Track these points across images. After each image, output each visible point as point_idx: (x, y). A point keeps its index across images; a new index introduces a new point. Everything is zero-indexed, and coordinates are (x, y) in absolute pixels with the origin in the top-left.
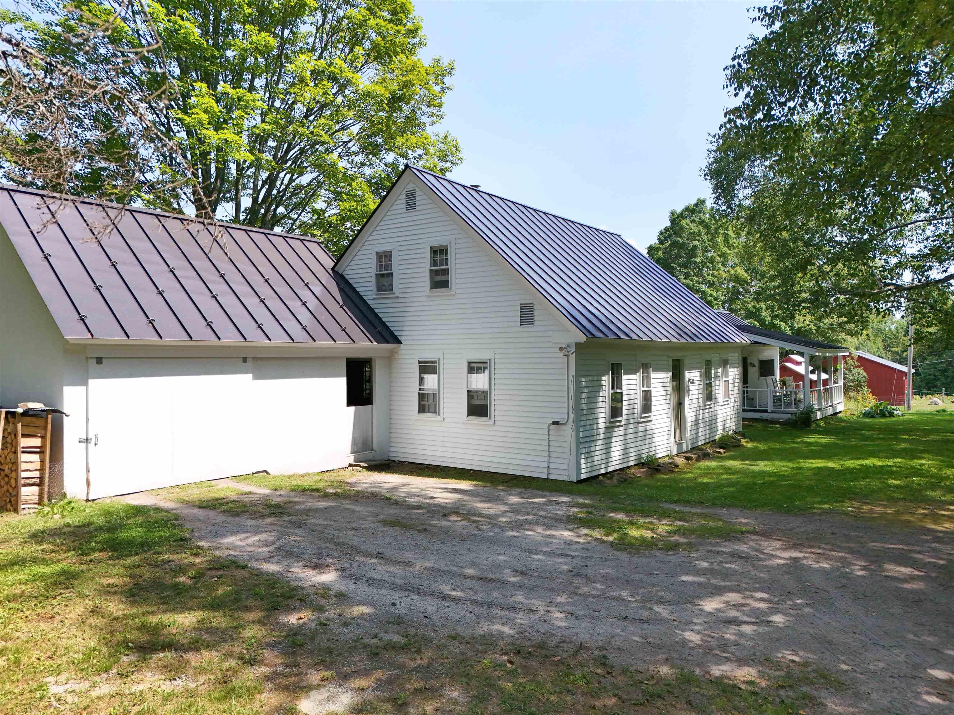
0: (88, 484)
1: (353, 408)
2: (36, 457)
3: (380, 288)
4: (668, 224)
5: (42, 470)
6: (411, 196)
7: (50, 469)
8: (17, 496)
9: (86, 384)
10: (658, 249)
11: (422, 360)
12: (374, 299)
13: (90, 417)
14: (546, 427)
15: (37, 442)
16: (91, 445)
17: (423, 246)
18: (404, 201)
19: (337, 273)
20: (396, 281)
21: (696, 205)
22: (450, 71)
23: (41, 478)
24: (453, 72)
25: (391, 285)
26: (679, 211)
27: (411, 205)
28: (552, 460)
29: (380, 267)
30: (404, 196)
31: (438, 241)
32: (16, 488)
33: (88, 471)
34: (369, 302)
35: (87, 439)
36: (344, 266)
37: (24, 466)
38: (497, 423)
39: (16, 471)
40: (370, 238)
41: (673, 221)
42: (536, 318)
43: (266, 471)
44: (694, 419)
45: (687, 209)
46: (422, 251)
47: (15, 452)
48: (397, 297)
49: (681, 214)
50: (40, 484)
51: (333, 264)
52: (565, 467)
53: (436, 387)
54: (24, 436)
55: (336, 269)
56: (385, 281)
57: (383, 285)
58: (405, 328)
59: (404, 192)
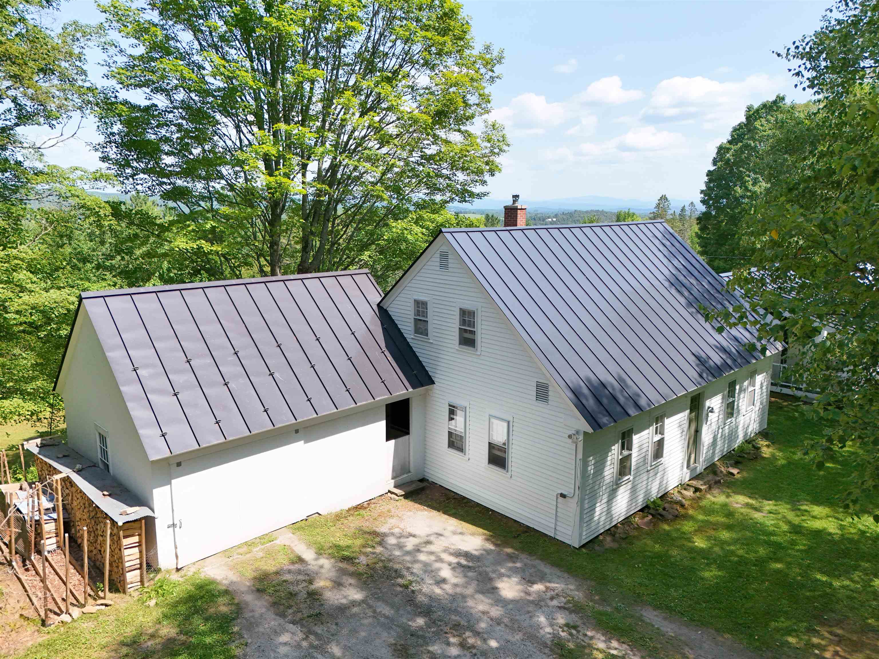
0: (177, 557)
1: (392, 442)
2: (136, 550)
3: (417, 331)
4: (743, 120)
5: (141, 558)
6: (444, 256)
7: (147, 555)
8: (124, 580)
9: (170, 483)
10: (728, 149)
11: (451, 404)
12: (412, 338)
13: (174, 508)
14: (555, 494)
15: (136, 539)
16: (177, 529)
17: (454, 304)
18: (438, 260)
19: (382, 308)
20: (430, 328)
21: (775, 102)
22: (500, 60)
23: (141, 564)
24: (503, 61)
25: (427, 330)
26: (756, 106)
27: (444, 265)
28: (558, 523)
29: (418, 313)
30: (438, 255)
31: (468, 306)
32: (123, 575)
33: (176, 548)
34: (408, 340)
35: (173, 524)
36: (389, 303)
37: (127, 559)
38: (513, 478)
39: (122, 563)
40: (409, 285)
41: (748, 118)
42: (550, 398)
43: (317, 513)
44: (711, 440)
45: (764, 106)
46: (452, 309)
47: (120, 550)
48: (432, 343)
49: (757, 111)
50: (140, 568)
51: (380, 299)
52: (570, 533)
53: (463, 431)
54: (125, 537)
55: (381, 305)
56: (421, 325)
57: (420, 328)
58: (438, 372)
59: (438, 252)
